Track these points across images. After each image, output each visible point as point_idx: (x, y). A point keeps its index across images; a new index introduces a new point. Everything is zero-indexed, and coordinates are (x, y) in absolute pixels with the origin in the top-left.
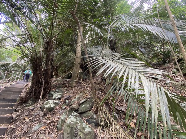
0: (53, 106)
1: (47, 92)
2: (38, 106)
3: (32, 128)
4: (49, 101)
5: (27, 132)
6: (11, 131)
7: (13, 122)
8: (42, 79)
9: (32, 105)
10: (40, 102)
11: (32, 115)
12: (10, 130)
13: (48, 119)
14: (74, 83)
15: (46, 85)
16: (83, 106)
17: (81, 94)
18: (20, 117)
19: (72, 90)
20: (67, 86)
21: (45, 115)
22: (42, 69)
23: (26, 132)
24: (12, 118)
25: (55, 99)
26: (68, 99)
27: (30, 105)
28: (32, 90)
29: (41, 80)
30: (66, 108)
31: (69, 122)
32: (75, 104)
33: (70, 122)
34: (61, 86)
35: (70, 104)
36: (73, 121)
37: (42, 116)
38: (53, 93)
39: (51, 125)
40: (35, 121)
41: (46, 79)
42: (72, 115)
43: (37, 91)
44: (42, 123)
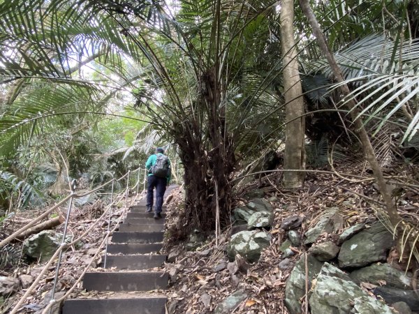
0: (254, 246)
1: (227, 212)
2: (216, 246)
3: (221, 301)
4: (241, 235)
5: (213, 310)
6: (177, 307)
7: (171, 285)
8: (209, 178)
9: (200, 246)
10: (219, 237)
11: (209, 269)
12: (174, 303)
13: (254, 282)
14: (295, 179)
15: (223, 193)
16: (354, 247)
17: (333, 211)
18: (185, 274)
19: (295, 201)
20: (275, 192)
21: (242, 270)
22: (206, 152)
23: (211, 310)
24: (168, 276)
25: (254, 228)
26: (295, 226)
27: (197, 246)
28: (193, 208)
29: (209, 181)
30: (295, 253)
31: (323, 292)
32: (323, 241)
33: (327, 291)
34: (257, 192)
35: (307, 242)
36: (334, 290)
37: (236, 274)
38: (242, 212)
39: (267, 298)
40: (222, 285)
41: (220, 176)
42: (324, 273)
43: (205, 210)
44: (242, 290)
